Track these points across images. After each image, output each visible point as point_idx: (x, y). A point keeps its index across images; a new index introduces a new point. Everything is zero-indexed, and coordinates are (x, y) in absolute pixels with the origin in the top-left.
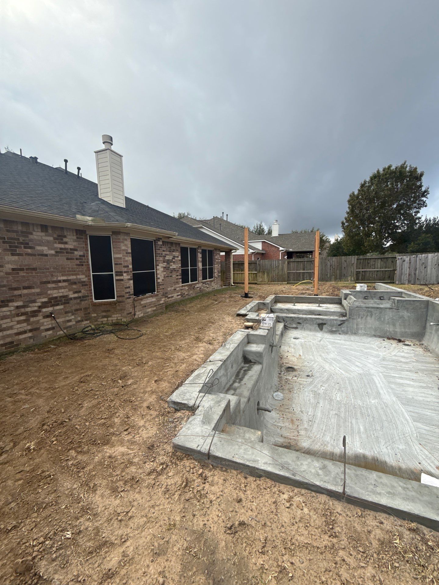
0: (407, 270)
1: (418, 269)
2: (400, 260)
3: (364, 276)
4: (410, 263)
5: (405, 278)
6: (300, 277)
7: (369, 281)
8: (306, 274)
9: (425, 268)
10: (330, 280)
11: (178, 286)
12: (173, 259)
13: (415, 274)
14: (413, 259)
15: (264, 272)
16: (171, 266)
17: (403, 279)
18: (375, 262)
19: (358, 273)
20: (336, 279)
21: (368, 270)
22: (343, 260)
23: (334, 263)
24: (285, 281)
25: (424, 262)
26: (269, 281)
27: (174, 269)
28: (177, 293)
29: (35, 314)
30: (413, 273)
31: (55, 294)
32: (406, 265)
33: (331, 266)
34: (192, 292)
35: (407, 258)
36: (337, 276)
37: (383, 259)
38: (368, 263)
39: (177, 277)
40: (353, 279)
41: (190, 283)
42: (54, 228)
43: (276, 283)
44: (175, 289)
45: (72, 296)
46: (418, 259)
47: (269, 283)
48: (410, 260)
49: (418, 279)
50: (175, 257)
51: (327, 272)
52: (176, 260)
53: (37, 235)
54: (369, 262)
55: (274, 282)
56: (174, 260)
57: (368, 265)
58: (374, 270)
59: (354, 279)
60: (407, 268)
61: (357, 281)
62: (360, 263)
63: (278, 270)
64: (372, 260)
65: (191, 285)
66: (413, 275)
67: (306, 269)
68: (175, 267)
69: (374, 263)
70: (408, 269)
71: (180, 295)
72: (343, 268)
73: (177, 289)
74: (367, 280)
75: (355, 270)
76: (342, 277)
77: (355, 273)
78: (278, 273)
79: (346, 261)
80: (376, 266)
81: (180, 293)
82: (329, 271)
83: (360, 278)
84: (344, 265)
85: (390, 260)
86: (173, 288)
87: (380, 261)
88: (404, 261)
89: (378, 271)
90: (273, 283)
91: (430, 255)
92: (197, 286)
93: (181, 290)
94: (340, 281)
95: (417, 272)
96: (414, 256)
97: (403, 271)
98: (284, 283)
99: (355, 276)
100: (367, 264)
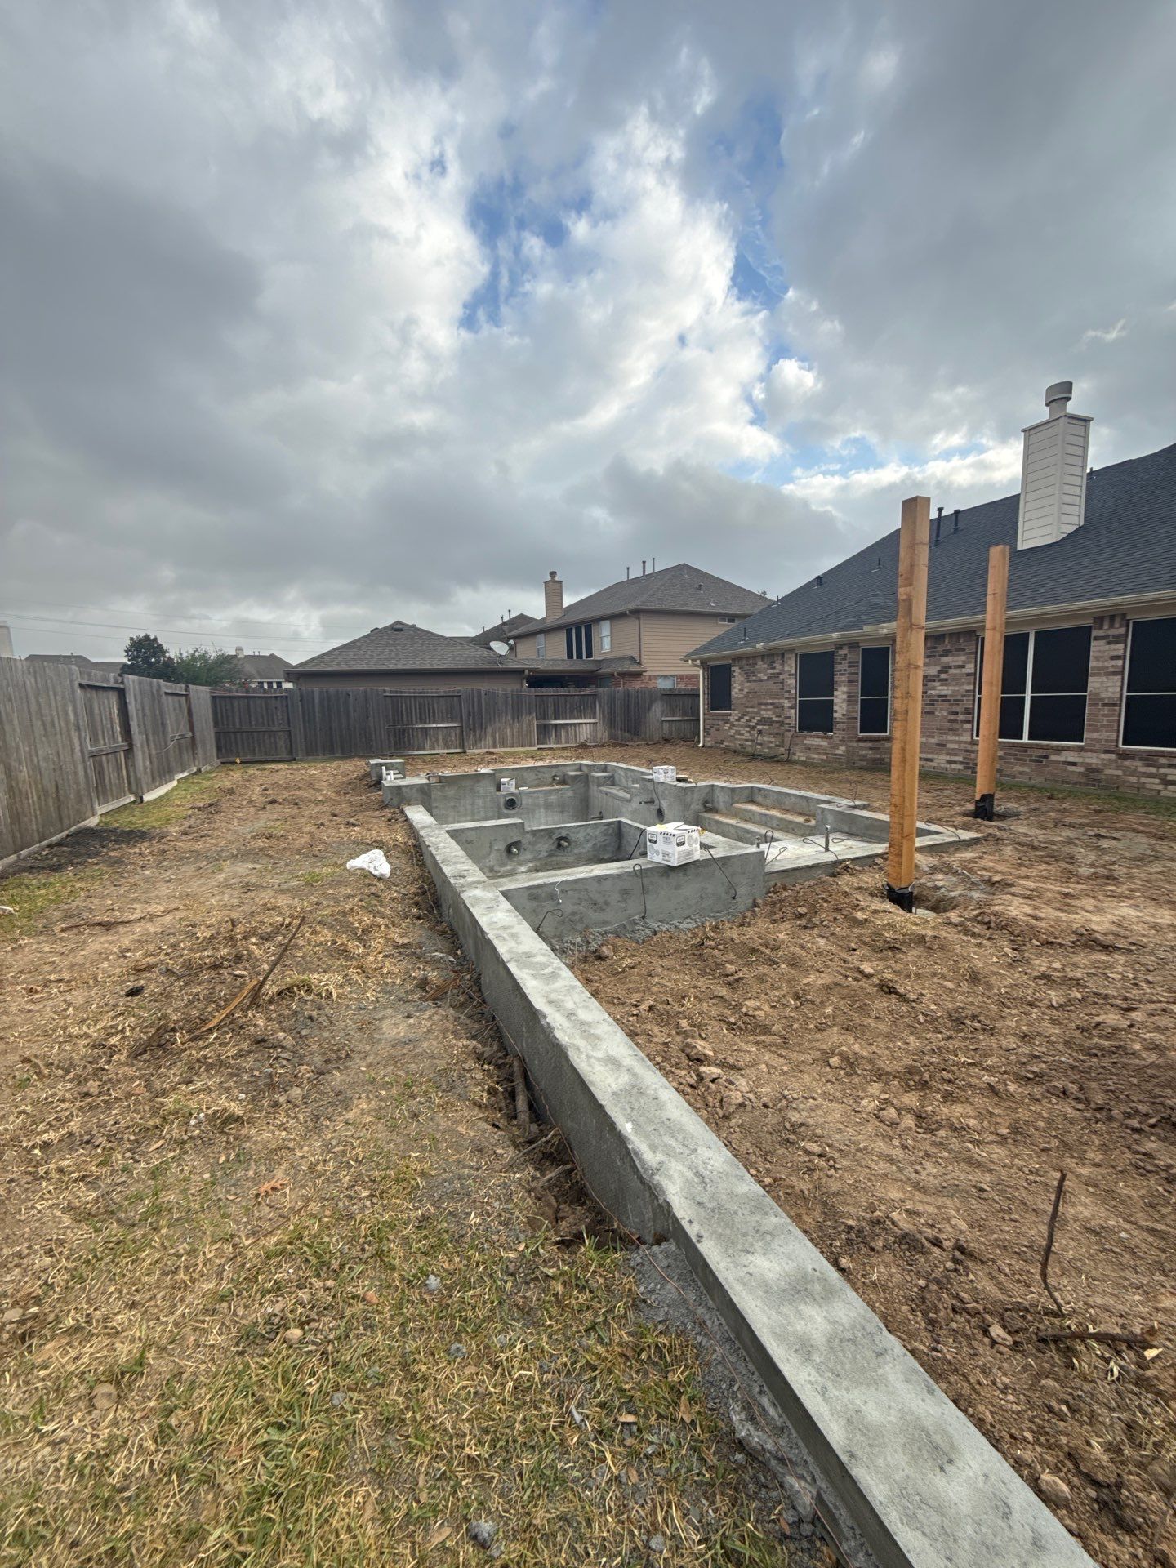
11: (954, 738)
12: (940, 672)
16: (934, 688)
27: (945, 696)
28: (948, 754)
29: (754, 728)
31: (765, 714)
34: (1026, 769)
39: (953, 717)
41: (1025, 739)
42: (769, 656)
44: (941, 745)
45: (775, 719)
50: (950, 667)
52: (955, 675)
53: (761, 665)
56: (943, 676)
65: (1025, 747)
68: (944, 693)
71: (961, 763)
73: (950, 746)
81: (961, 759)
86: (933, 741)
92: (1071, 757)
93: (967, 751)
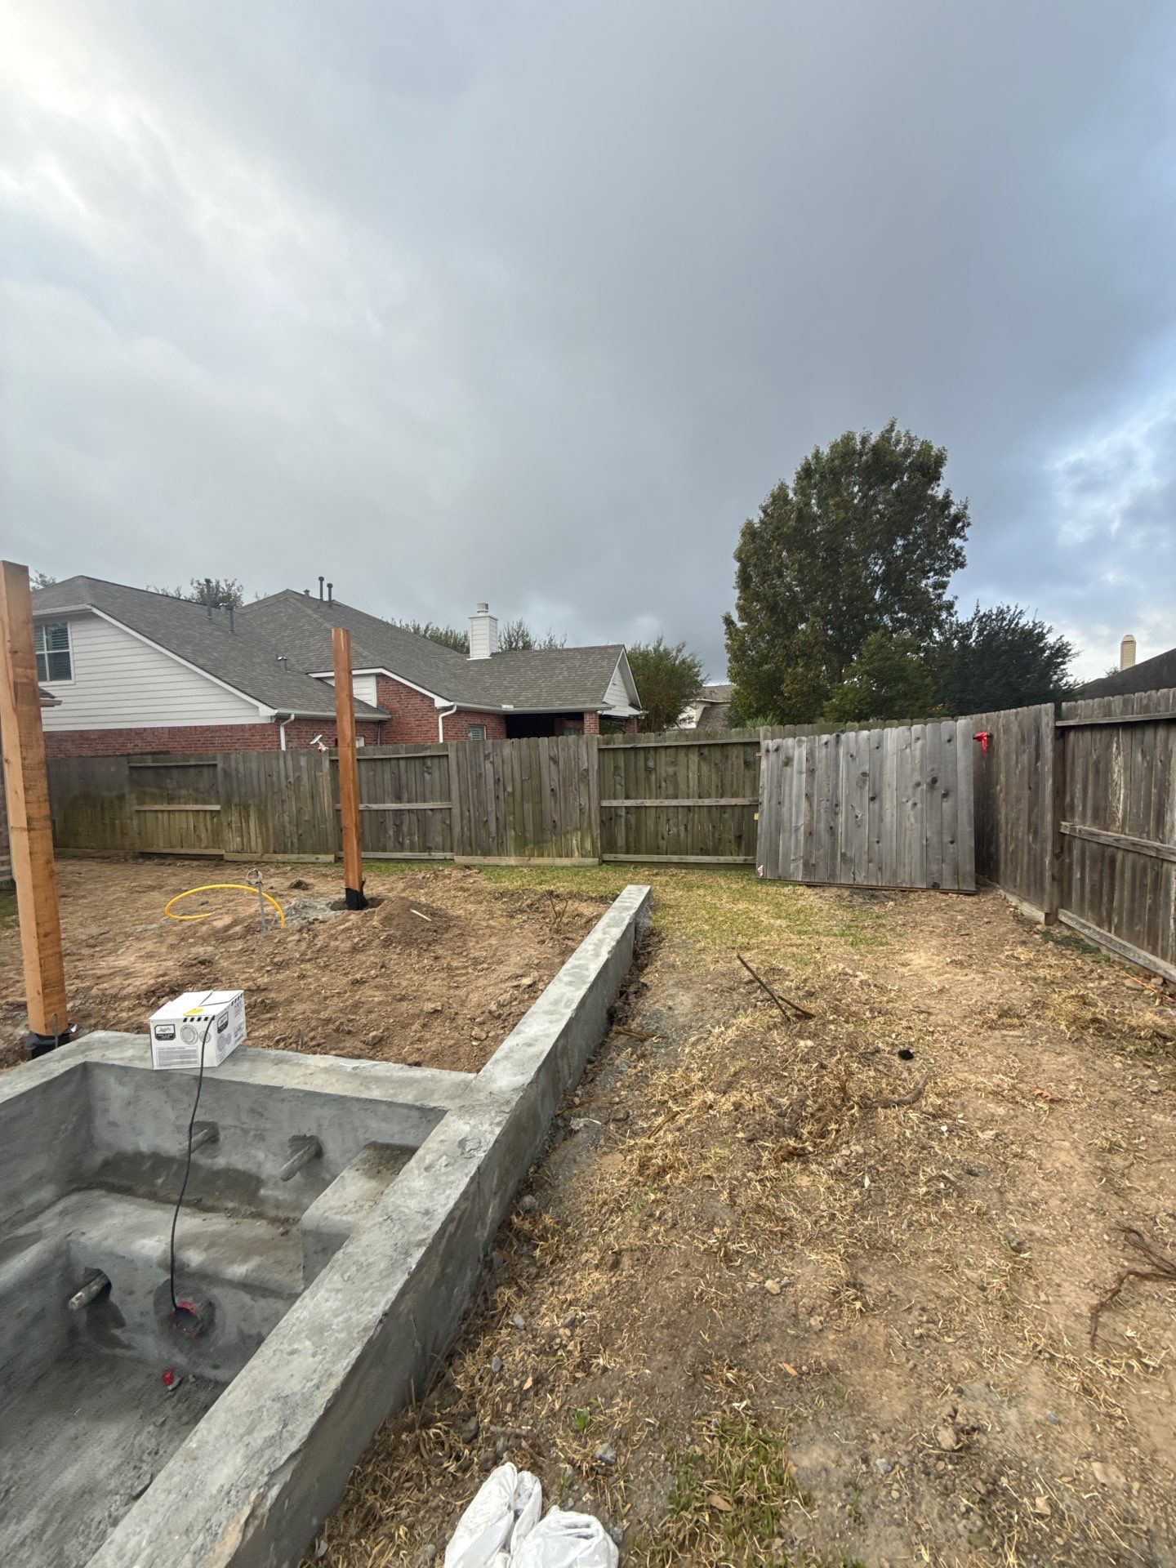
0: (798, 806)
1: (843, 807)
2: (773, 756)
3: (638, 831)
4: (811, 772)
5: (792, 846)
6: (386, 832)
7: (656, 858)
8: (406, 817)
9: (873, 799)
10: (501, 851)
13: (832, 831)
14: (821, 753)
15: (246, 807)
17: (786, 856)
18: (674, 763)
19: (608, 818)
20: (521, 847)
21: (648, 803)
22: (544, 757)
23: (508, 770)
24: (326, 852)
25: (866, 768)
26: (266, 851)
30: (822, 825)
32: (797, 782)
33: (497, 781)
35: (797, 747)
36: (524, 830)
37: (705, 751)
38: (648, 771)
40: (588, 846)
43: (293, 857)
46: (842, 751)
47: (266, 857)
48: (811, 756)
49: (843, 855)
51: (487, 813)
54: (651, 764)
55: (285, 852)
57: (648, 780)
58: (674, 802)
59: (593, 843)
60: (799, 797)
61: (607, 857)
62: (616, 768)
63: (298, 799)
64: (663, 757)
66: (825, 837)
67: (405, 796)
69: (671, 770)
70: (804, 804)
72: (547, 792)
74: (648, 852)
75: (594, 805)
76: (548, 835)
77: (595, 816)
78: (299, 810)
79: (554, 760)
80: (682, 786)
82: (491, 807)
83: (621, 842)
84: (550, 777)
85: (736, 757)
87: (694, 757)
88: (788, 762)
89: (689, 807)
90: (280, 857)
91: (894, 736)
94: (541, 855)
95: (841, 819)
96: (825, 738)
97: (785, 809)
98: (323, 858)
99: (597, 832)
100: (642, 774)
